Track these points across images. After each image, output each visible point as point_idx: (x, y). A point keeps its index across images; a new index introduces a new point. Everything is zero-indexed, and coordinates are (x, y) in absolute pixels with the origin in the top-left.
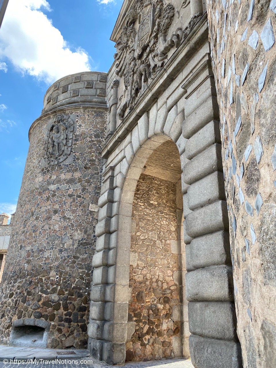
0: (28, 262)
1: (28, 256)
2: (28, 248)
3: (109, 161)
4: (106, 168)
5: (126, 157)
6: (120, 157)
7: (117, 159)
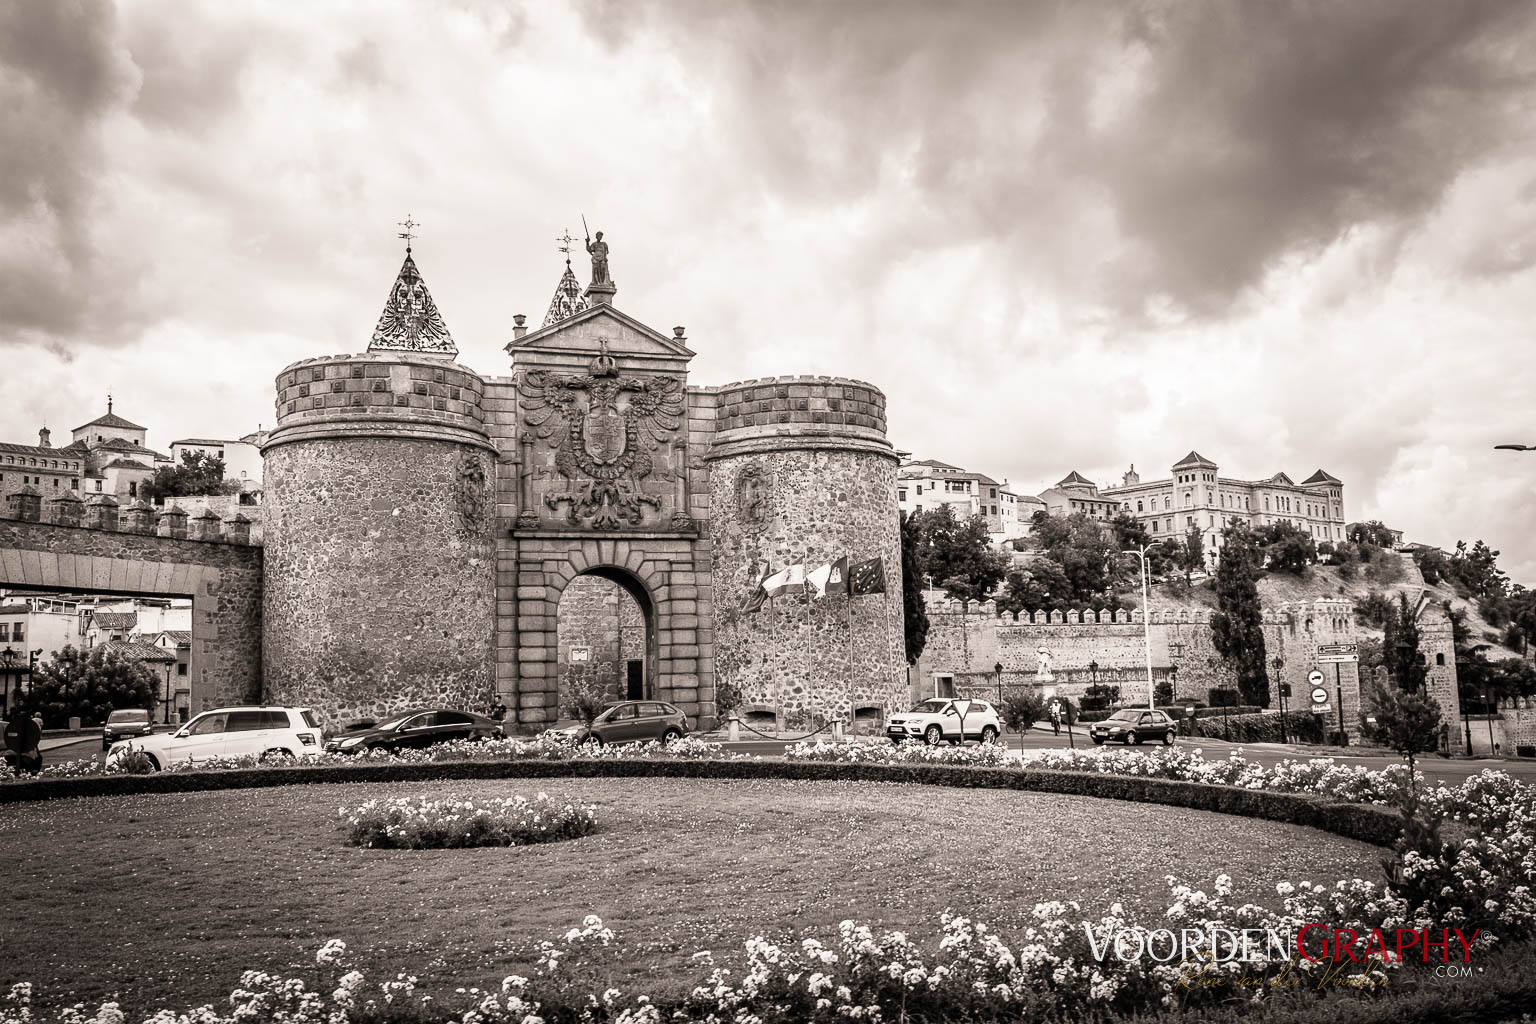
0: (461, 653)
1: (460, 646)
2: (458, 637)
3: (525, 546)
4: (519, 552)
5: (571, 563)
6: (559, 556)
7: (551, 556)
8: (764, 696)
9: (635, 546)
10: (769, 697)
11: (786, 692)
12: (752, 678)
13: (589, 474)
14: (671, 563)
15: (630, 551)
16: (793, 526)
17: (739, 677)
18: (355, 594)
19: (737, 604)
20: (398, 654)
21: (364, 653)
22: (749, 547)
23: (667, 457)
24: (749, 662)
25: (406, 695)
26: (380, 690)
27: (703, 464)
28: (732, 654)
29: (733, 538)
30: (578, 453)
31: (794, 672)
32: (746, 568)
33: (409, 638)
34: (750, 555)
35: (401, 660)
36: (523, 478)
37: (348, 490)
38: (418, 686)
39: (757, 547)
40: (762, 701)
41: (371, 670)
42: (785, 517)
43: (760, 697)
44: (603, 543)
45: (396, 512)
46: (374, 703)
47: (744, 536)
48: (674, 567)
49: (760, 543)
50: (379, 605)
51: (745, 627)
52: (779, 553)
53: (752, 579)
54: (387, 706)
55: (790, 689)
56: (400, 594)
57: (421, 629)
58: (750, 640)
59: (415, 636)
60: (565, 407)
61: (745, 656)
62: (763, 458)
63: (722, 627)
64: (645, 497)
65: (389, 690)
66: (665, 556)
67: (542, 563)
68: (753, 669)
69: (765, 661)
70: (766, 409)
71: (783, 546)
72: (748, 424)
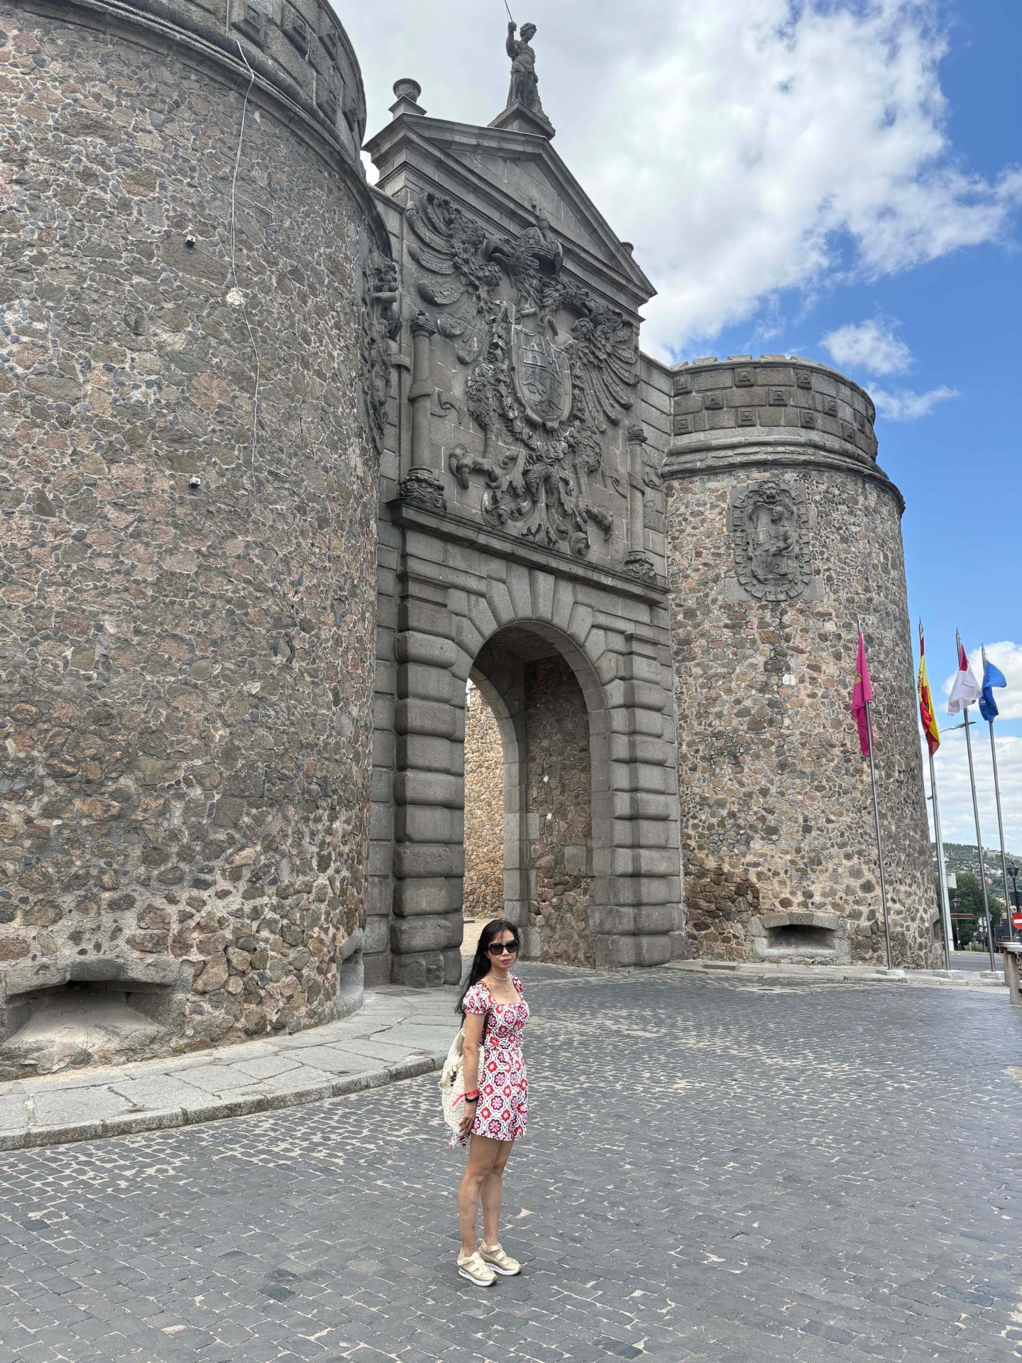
3: (418, 545)
4: (404, 556)
5: (490, 603)
6: (473, 583)
7: (462, 580)
8: (808, 895)
9: (584, 594)
10: (817, 899)
11: (849, 890)
12: (781, 861)
13: (517, 437)
14: (630, 638)
15: (576, 603)
16: (843, 595)
17: (750, 858)
18: (87, 511)
19: (742, 725)
20: (220, 734)
21: (104, 718)
22: (763, 624)
23: (618, 452)
24: (773, 830)
25: (235, 876)
26: (153, 855)
27: (657, 481)
28: (732, 815)
29: (727, 607)
30: (502, 388)
31: (860, 853)
32: (760, 660)
33: (255, 687)
34: (768, 639)
35: (229, 754)
36: (412, 401)
37: (88, 176)
38: (270, 846)
39: (782, 625)
40: (804, 904)
41: (127, 782)
42: (829, 579)
43: (799, 898)
44: (541, 577)
45: (235, 297)
46: (128, 903)
47: (754, 604)
48: (636, 647)
49: (786, 619)
50: (169, 564)
51: (759, 764)
52: (824, 637)
53: (774, 680)
54: (172, 910)
55: (856, 884)
56: (236, 546)
57: (287, 667)
58: (773, 790)
59: (272, 685)
60: (483, 292)
61: (763, 819)
62: (790, 476)
63: (701, 765)
64: (595, 510)
65: (187, 855)
66: (621, 625)
67: (445, 587)
68: (783, 844)
69: (807, 829)
70: (780, 403)
71: (830, 627)
72: (746, 423)
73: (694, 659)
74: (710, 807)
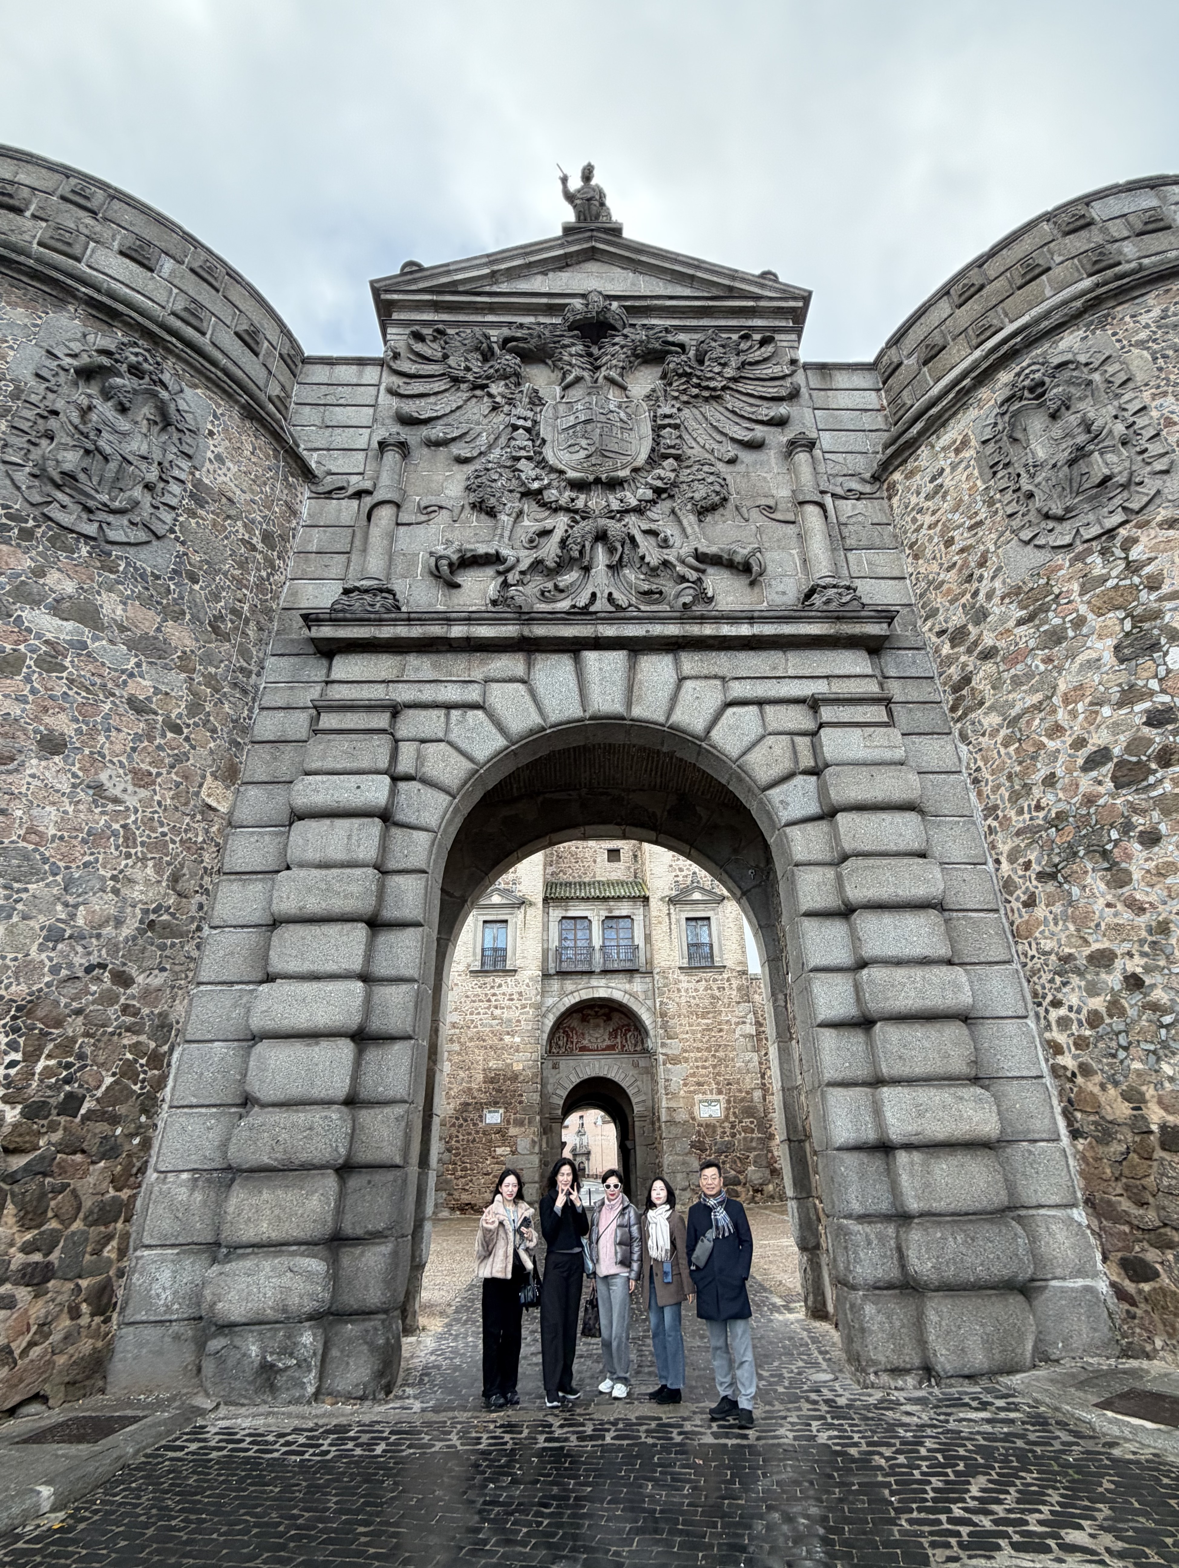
3: (348, 669)
4: (327, 685)
5: (490, 714)
6: (452, 693)
7: (431, 694)
9: (691, 662)
13: (551, 508)
14: (814, 704)
15: (682, 680)
19: (1100, 784)
22: (1090, 584)
23: (767, 475)
29: (1014, 592)
30: (523, 464)
32: (1103, 648)
44: (593, 655)
48: (827, 713)
60: (497, 388)
62: (1071, 337)
64: (713, 549)
66: (793, 689)
67: (400, 708)
70: (1036, 274)
72: (986, 335)
73: (981, 703)
74: (1080, 973)
